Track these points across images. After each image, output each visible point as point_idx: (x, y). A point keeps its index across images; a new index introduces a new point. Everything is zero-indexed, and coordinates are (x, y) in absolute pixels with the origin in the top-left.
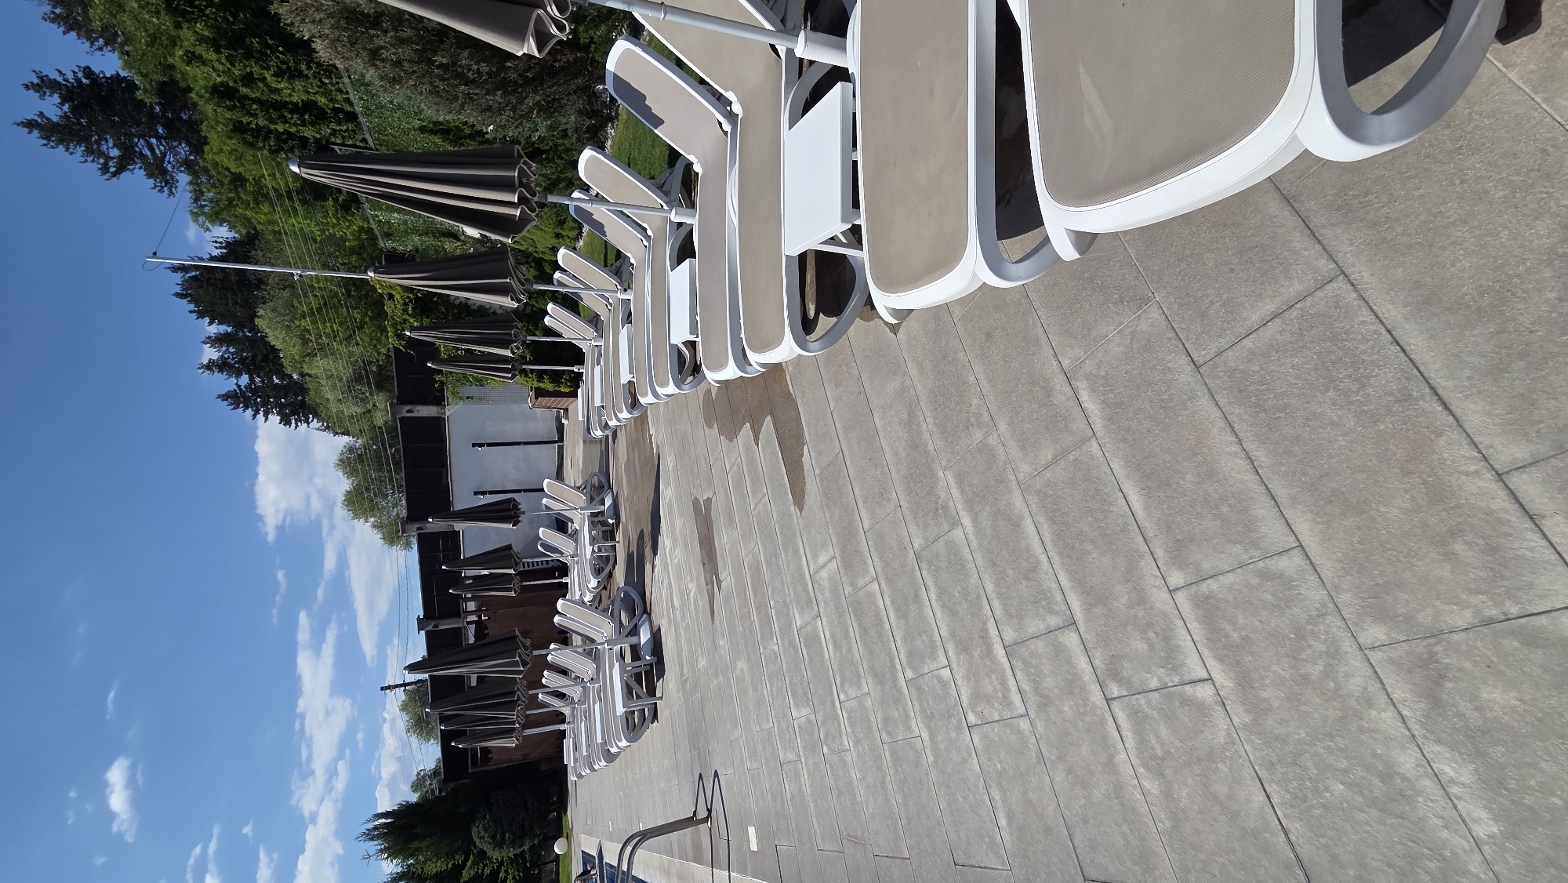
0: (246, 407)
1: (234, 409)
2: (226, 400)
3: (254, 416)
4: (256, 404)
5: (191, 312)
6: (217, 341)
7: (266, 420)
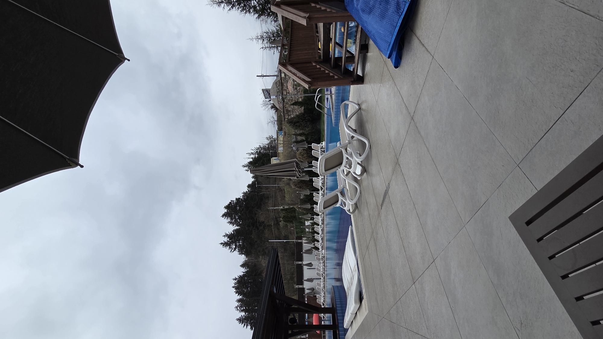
0: (242, 324)
1: (240, 323)
2: (238, 320)
3: (244, 326)
4: (245, 322)
5: (235, 292)
6: (239, 301)
7: (247, 327)
